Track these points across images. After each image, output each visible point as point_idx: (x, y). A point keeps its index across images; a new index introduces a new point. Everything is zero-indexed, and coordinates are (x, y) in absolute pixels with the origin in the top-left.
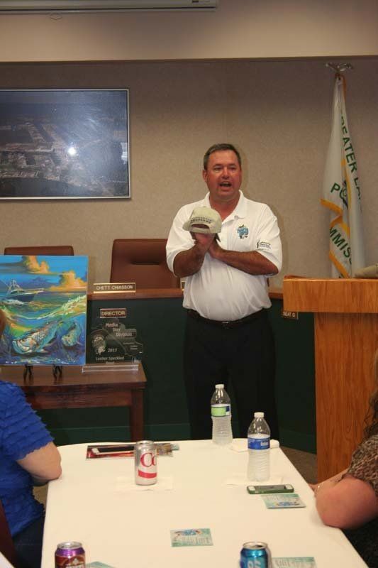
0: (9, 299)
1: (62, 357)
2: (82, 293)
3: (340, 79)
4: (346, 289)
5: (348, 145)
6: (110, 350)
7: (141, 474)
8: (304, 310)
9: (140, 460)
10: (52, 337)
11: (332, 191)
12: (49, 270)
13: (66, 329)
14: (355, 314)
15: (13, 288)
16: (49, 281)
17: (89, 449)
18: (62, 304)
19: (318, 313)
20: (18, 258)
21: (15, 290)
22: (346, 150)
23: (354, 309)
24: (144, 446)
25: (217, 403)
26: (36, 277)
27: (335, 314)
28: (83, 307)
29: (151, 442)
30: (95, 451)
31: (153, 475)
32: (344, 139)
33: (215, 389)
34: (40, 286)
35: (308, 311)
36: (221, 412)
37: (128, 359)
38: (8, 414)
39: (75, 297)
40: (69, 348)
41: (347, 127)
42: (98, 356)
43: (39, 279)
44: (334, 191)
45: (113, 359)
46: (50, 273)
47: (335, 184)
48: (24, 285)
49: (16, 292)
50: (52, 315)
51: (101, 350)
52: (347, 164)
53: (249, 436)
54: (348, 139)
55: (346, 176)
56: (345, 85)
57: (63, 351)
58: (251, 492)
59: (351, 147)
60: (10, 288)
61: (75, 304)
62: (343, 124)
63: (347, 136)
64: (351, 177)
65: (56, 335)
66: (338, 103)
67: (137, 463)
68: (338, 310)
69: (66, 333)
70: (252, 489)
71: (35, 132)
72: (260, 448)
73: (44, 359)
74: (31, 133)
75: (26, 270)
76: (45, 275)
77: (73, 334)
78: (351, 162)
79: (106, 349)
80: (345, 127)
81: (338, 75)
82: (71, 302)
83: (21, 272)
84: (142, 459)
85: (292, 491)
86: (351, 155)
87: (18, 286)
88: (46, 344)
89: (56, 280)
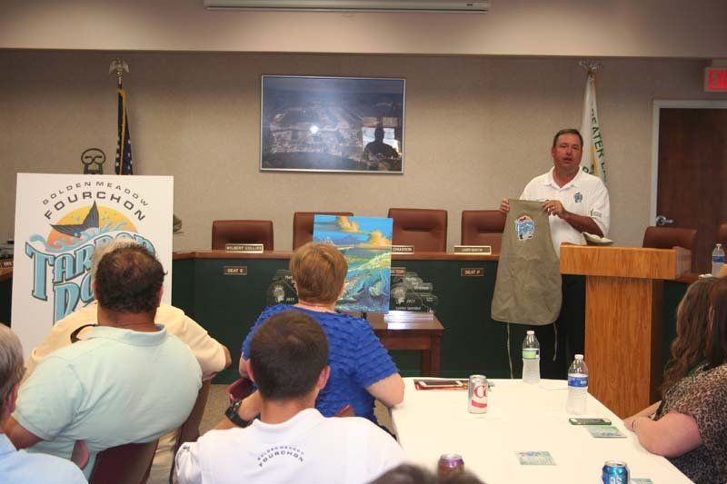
1: (369, 305)
2: (387, 250)
3: (591, 76)
4: (617, 256)
5: (597, 134)
6: (409, 301)
7: (474, 404)
8: (579, 272)
9: (473, 391)
10: (361, 287)
12: (359, 229)
13: (374, 281)
14: (623, 278)
16: (358, 239)
17: (417, 383)
18: (371, 258)
19: (590, 276)
20: (333, 218)
22: (595, 137)
23: (623, 274)
24: (477, 380)
25: (528, 347)
26: (345, 235)
27: (606, 277)
28: (387, 262)
29: (484, 377)
30: (423, 384)
31: (483, 406)
32: (594, 128)
33: (526, 335)
34: (348, 243)
35: (582, 274)
36: (531, 355)
37: (424, 310)
38: (360, 347)
39: (381, 253)
40: (375, 298)
41: (597, 118)
42: (398, 305)
43: (349, 236)
45: (412, 308)
46: (360, 231)
47: (585, 167)
48: (337, 242)
50: (361, 268)
51: (401, 300)
52: (595, 150)
53: (570, 375)
54: (597, 129)
55: (594, 161)
56: (595, 82)
57: (370, 300)
58: (573, 423)
59: (599, 136)
61: (380, 260)
62: (593, 115)
63: (596, 125)
64: (598, 161)
65: (364, 286)
66: (590, 97)
67: (470, 396)
68: (609, 274)
69: (373, 284)
70: (574, 421)
71: (323, 114)
72: (580, 386)
73: (354, 306)
74: (320, 114)
75: (338, 228)
76: (354, 233)
77: (379, 285)
78: (599, 148)
79: (406, 300)
80: (594, 118)
81: (590, 73)
82: (377, 258)
83: (335, 230)
84: (476, 391)
85: (610, 424)
86: (599, 142)
88: (356, 294)
89: (365, 238)
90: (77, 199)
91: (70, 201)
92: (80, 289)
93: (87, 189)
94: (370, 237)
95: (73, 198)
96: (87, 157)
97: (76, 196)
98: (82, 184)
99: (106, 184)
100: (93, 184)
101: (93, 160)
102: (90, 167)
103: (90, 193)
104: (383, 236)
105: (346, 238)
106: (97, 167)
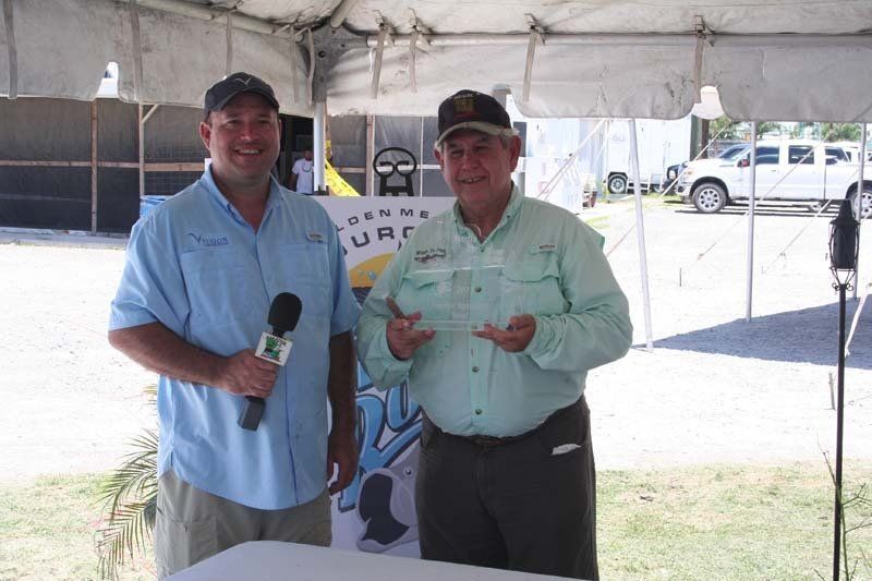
90: (367, 241)
91: (357, 245)
92: (385, 406)
93: (385, 222)
95: (361, 240)
96: (382, 164)
97: (365, 234)
98: (376, 214)
99: (417, 213)
100: (395, 213)
101: (395, 168)
102: (390, 183)
103: (391, 229)
106: (402, 182)
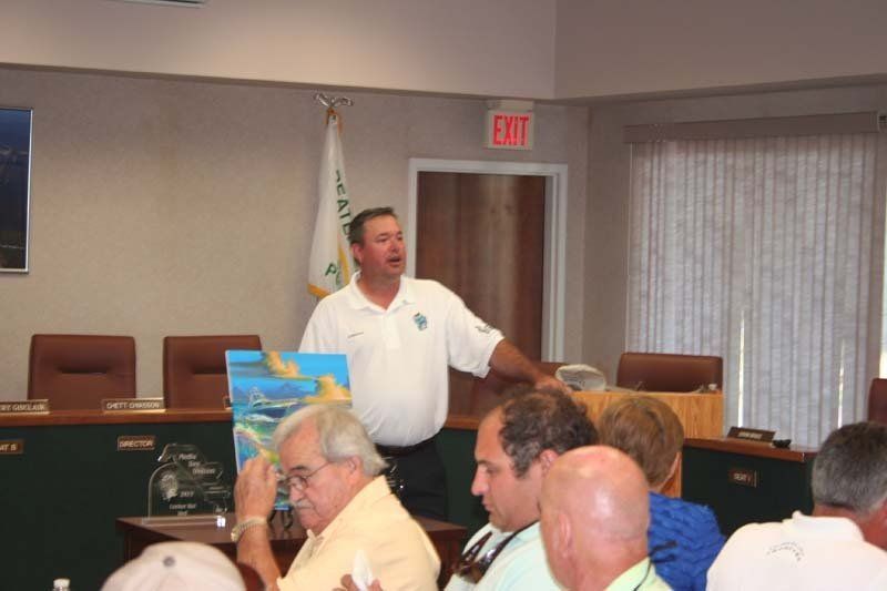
0: (252, 412)
3: (334, 118)
5: (345, 211)
11: (327, 274)
12: (300, 372)
15: (256, 398)
16: (302, 389)
20: (257, 355)
21: (258, 401)
22: (343, 217)
26: (282, 383)
32: (340, 201)
34: (287, 397)
41: (345, 185)
43: (287, 385)
44: (330, 274)
46: (302, 376)
47: (331, 265)
48: (271, 394)
49: (260, 404)
54: (346, 203)
56: (341, 126)
60: (251, 398)
62: (339, 180)
63: (345, 197)
66: (334, 151)
75: (269, 372)
76: (293, 379)
80: (340, 186)
81: (331, 112)
83: (264, 376)
87: (262, 395)
89: (312, 387)
94: (319, 386)
104: (337, 383)
105: (282, 388)
